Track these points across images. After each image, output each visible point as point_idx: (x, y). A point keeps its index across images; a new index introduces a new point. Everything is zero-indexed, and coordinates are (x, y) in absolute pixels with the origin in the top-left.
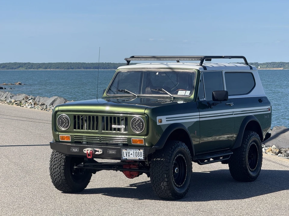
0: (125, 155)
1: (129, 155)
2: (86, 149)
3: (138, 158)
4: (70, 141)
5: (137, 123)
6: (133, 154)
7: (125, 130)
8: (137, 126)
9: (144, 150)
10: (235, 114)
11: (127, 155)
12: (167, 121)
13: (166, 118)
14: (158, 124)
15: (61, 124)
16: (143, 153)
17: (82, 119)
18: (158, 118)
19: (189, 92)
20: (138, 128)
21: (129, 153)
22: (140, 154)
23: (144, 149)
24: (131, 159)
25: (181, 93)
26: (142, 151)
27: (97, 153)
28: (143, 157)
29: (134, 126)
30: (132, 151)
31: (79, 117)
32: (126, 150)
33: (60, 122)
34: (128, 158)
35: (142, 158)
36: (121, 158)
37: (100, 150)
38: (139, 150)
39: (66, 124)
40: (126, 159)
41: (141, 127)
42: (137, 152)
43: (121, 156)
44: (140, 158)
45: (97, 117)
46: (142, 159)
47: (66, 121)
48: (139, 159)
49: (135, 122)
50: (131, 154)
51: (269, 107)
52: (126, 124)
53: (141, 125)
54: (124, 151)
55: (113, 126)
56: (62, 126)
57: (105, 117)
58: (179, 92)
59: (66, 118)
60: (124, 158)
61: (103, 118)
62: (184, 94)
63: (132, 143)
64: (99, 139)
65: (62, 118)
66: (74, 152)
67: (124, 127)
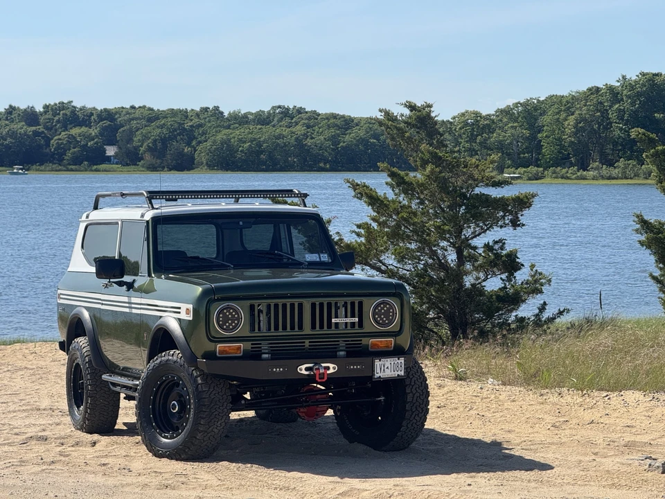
0: (379, 371)
1: (384, 370)
2: (303, 367)
3: (396, 374)
4: (241, 354)
5: (383, 311)
6: (389, 367)
7: (358, 324)
8: (383, 317)
9: (406, 359)
11: (381, 369)
15: (221, 323)
16: (405, 364)
20: (385, 319)
21: (384, 366)
22: (399, 366)
24: (387, 376)
25: (310, 257)
27: (328, 372)
28: (404, 373)
30: (388, 362)
32: (380, 360)
33: (221, 319)
34: (382, 375)
35: (402, 373)
36: (373, 377)
37: (331, 366)
38: (399, 359)
39: (233, 321)
40: (380, 377)
41: (391, 318)
42: (396, 362)
43: (373, 373)
44: (399, 373)
45: (300, 305)
46: (402, 376)
47: (234, 316)
48: (398, 375)
50: (387, 368)
52: (360, 315)
53: (391, 314)
54: (377, 363)
56: (225, 327)
57: (317, 303)
58: (307, 256)
59: (234, 310)
60: (377, 376)
61: (313, 305)
62: (318, 260)
63: (370, 349)
64: (304, 346)
65: (225, 311)
66: (276, 374)
67: (356, 320)
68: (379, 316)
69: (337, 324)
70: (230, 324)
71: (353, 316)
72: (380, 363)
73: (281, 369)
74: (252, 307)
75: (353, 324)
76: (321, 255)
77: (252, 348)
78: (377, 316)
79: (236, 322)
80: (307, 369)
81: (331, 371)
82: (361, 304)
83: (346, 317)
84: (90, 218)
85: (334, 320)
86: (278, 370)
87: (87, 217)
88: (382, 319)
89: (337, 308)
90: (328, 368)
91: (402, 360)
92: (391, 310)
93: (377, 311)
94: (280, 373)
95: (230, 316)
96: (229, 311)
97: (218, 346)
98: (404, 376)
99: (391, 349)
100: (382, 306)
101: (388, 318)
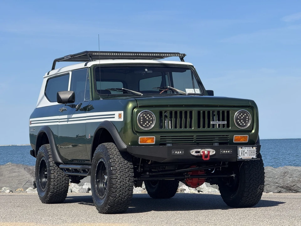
0: (241, 155)
1: (244, 154)
2: (194, 151)
3: (251, 157)
4: (155, 143)
5: (242, 117)
7: (227, 126)
8: (242, 121)
9: (257, 148)
11: (242, 153)
15: (142, 123)
16: (256, 151)
19: (199, 90)
20: (243, 123)
21: (244, 152)
22: (253, 152)
24: (246, 158)
25: (189, 91)
28: (256, 156)
30: (246, 149)
32: (242, 148)
33: (142, 120)
34: (243, 157)
35: (255, 157)
36: (237, 158)
37: (211, 150)
38: (253, 148)
39: (149, 122)
40: (241, 159)
41: (247, 122)
42: (251, 150)
43: (238, 155)
44: (253, 156)
45: (191, 112)
46: (255, 159)
47: (150, 119)
50: (246, 153)
53: (247, 120)
54: (240, 150)
56: (144, 125)
57: (201, 112)
58: (187, 90)
59: (150, 115)
60: (240, 157)
61: (199, 112)
62: (194, 92)
63: (234, 142)
64: (193, 138)
65: (144, 115)
66: (177, 155)
67: (225, 122)
68: (240, 121)
69: (213, 125)
70: (148, 124)
71: (223, 120)
73: (180, 152)
74: (161, 113)
75: (224, 125)
76: (196, 90)
77: (161, 139)
78: (238, 121)
79: (151, 122)
80: (196, 152)
81: (211, 154)
82: (228, 112)
83: (219, 121)
84: (50, 74)
85: (212, 123)
86: (178, 152)
87: (48, 74)
88: (241, 123)
89: (214, 115)
90: (209, 152)
91: (255, 148)
92: (247, 117)
93: (239, 117)
94: (179, 155)
95: (147, 119)
96: (146, 115)
97: (140, 137)
98: (256, 158)
99: (247, 142)
100: (242, 114)
101: (245, 122)
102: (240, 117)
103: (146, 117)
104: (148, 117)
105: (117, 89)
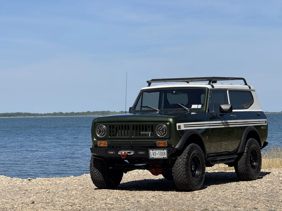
0: (152, 155)
1: (155, 155)
2: (121, 152)
3: (162, 157)
4: (107, 146)
5: (161, 129)
6: (158, 154)
7: (152, 135)
8: (161, 132)
10: (238, 124)
11: (153, 154)
12: (184, 127)
13: (184, 125)
14: (178, 129)
15: (98, 133)
16: (167, 153)
17: (116, 128)
18: (178, 124)
19: (201, 105)
20: (162, 133)
21: (155, 153)
22: (164, 154)
23: (168, 149)
24: (157, 157)
25: (194, 106)
26: (165, 151)
27: (129, 154)
28: (167, 156)
29: (158, 132)
30: (157, 152)
31: (113, 126)
33: (98, 131)
34: (154, 157)
35: (166, 156)
36: (149, 157)
37: (132, 152)
38: (163, 151)
39: (103, 132)
40: (153, 158)
41: (164, 132)
44: (164, 156)
45: (128, 126)
47: (103, 130)
48: (164, 157)
49: (159, 128)
50: (157, 154)
51: (266, 120)
52: (152, 131)
53: (164, 131)
54: (151, 152)
55: (142, 133)
57: (135, 125)
60: (151, 157)
61: (133, 126)
63: (157, 146)
64: (130, 143)
65: (100, 128)
66: (111, 154)
67: (150, 133)
68: (160, 132)
69: (143, 134)
72: (153, 152)
74: (110, 126)
77: (111, 143)
81: (131, 154)
86: (111, 152)
93: (158, 129)
94: (112, 154)
95: (102, 130)
96: (101, 128)
97: (98, 142)
98: (167, 158)
99: (167, 146)
100: (160, 127)
101: (163, 132)
102: (160, 129)
103: (101, 129)
104: (102, 129)
105: (146, 106)
